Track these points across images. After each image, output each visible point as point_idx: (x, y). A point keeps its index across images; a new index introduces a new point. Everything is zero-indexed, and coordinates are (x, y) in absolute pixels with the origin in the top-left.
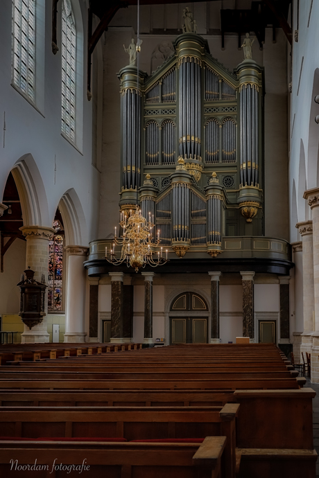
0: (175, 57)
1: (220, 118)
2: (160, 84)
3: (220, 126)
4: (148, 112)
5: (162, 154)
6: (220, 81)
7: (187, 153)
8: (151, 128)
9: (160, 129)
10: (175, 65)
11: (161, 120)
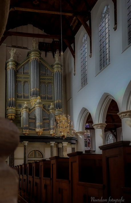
0: (29, 58)
1: (47, 82)
2: (23, 67)
3: (47, 86)
4: (18, 78)
5: (24, 95)
6: (46, 69)
7: (34, 95)
8: (19, 84)
9: (23, 84)
10: (29, 60)
11: (23, 81)
